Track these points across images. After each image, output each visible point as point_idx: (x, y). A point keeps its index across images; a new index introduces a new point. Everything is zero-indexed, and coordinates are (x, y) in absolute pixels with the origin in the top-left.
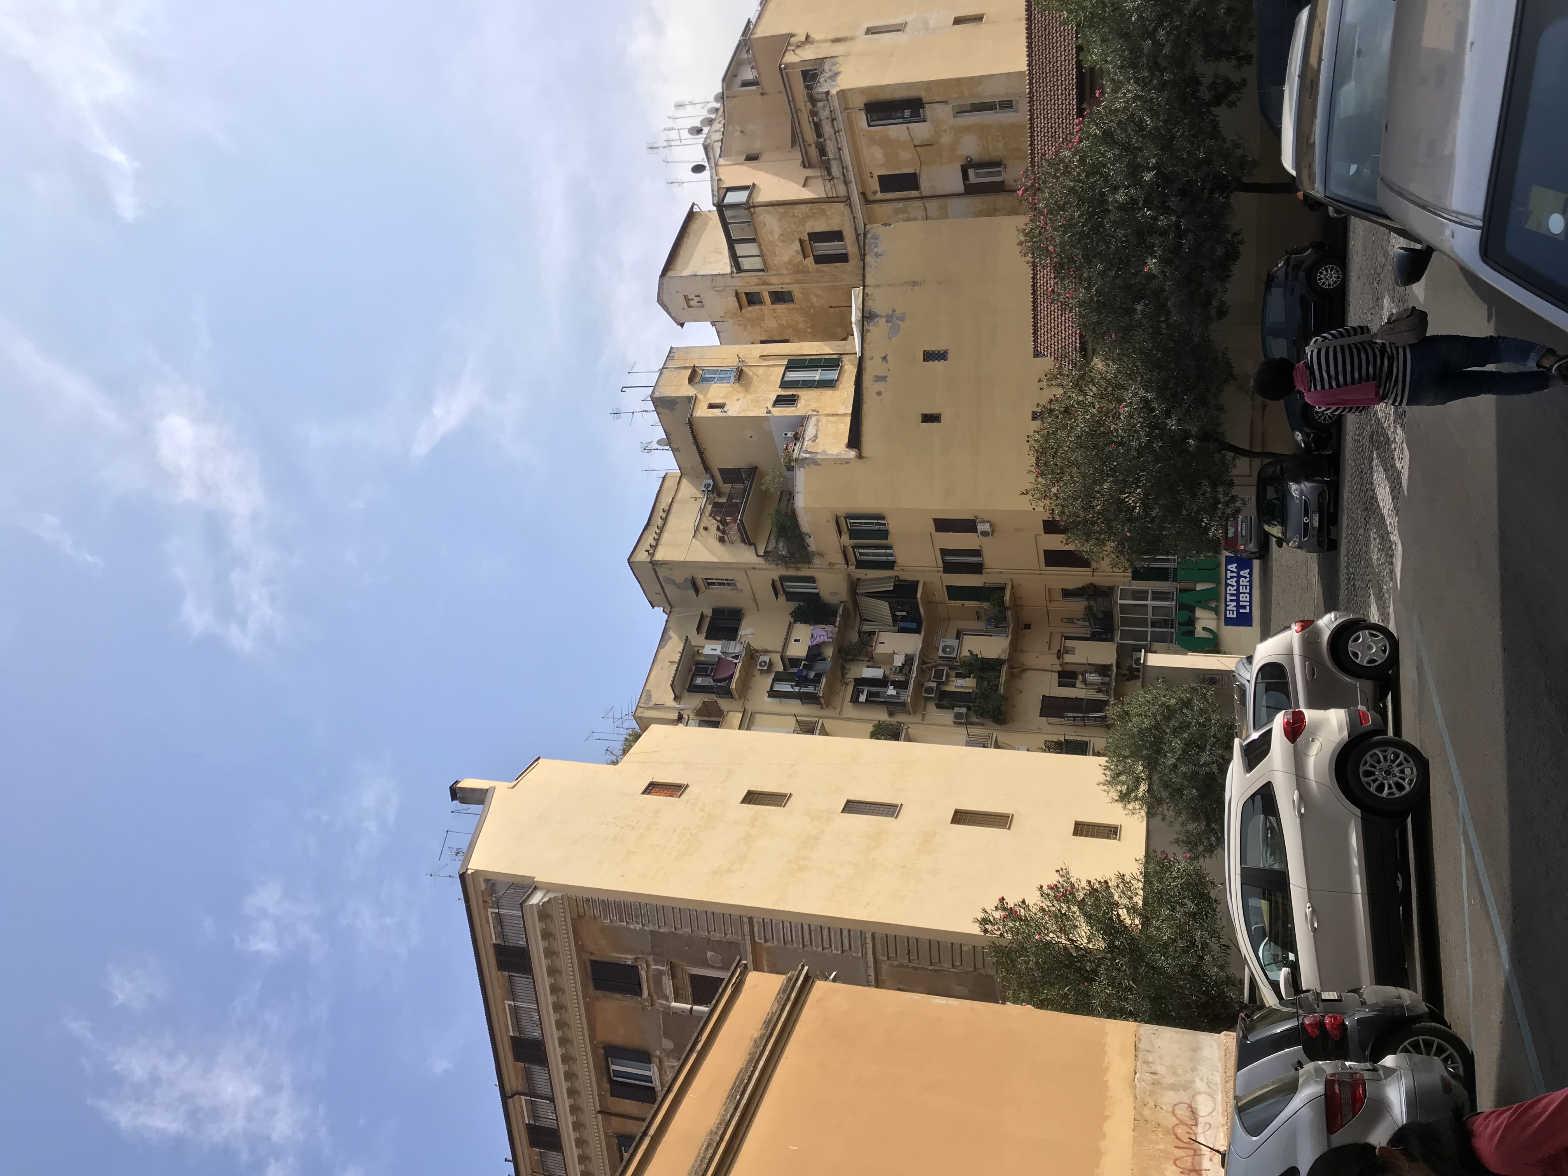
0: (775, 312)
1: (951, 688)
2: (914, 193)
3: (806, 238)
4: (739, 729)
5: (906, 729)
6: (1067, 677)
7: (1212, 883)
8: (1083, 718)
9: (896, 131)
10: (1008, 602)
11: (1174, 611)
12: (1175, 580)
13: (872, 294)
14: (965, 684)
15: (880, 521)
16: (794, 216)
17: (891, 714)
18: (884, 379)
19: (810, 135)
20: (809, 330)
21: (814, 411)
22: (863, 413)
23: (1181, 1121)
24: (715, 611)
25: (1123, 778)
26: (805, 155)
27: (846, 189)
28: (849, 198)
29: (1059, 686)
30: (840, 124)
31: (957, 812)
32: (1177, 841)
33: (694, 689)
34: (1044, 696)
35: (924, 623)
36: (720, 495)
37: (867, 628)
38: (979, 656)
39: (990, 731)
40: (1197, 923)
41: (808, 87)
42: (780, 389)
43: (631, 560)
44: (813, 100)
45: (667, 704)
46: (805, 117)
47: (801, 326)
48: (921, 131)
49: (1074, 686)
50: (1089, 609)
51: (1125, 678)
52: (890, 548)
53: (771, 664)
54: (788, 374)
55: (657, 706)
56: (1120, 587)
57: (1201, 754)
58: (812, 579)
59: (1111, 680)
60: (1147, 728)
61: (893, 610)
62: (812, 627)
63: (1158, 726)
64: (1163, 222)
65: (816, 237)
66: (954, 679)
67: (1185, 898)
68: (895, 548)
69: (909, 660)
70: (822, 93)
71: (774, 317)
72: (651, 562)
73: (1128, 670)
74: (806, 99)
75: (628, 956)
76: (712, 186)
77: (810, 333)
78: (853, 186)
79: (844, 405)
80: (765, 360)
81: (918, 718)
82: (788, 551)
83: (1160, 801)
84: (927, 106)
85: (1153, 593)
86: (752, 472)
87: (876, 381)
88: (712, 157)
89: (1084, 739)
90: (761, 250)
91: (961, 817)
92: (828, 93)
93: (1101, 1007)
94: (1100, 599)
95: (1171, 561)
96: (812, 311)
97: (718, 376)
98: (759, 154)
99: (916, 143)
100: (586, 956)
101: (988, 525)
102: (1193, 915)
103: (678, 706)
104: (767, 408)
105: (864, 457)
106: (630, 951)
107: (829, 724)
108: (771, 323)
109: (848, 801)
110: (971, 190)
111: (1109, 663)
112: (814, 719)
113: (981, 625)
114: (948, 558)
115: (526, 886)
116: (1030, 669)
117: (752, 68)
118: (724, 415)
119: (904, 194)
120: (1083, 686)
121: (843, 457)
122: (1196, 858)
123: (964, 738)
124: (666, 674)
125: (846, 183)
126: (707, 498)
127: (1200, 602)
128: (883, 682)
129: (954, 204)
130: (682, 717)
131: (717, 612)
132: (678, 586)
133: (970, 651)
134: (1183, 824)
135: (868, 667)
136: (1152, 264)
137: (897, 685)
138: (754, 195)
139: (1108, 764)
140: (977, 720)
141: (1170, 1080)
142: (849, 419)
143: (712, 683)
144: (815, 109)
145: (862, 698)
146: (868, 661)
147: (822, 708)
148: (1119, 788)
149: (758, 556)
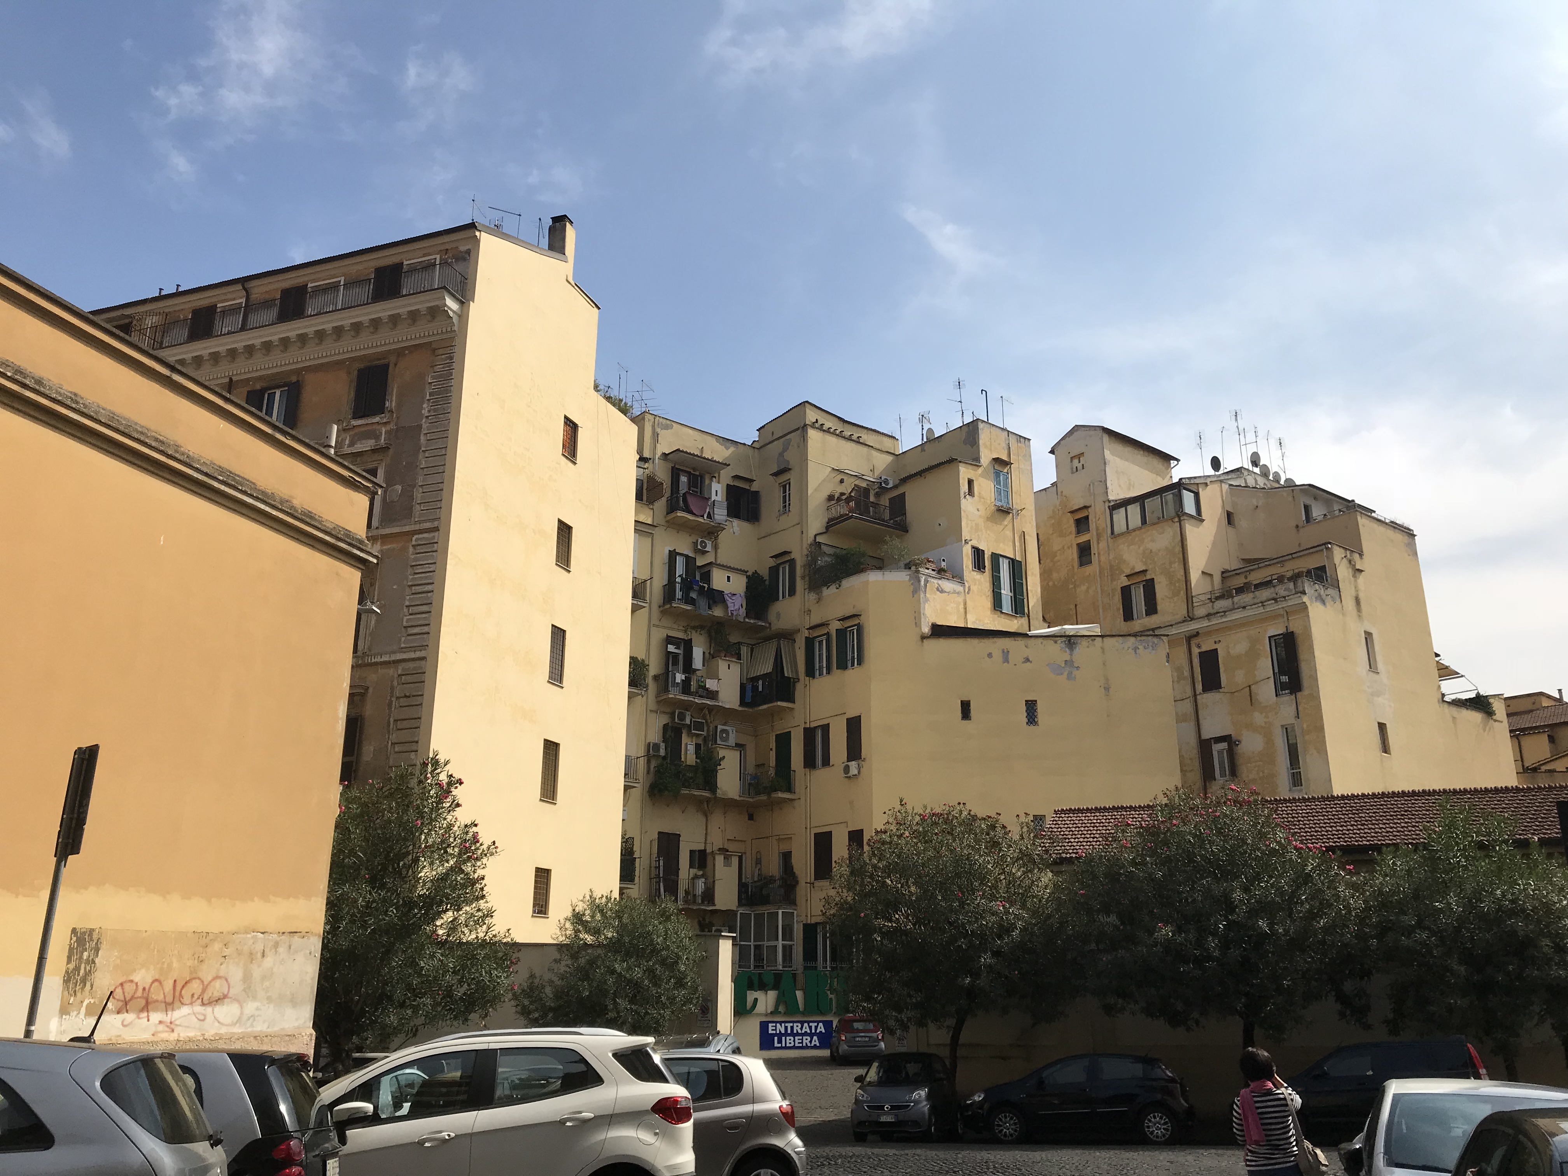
0: (1068, 548)
1: (685, 739)
2: (1199, 687)
3: (1148, 577)
4: (635, 521)
5: (641, 694)
6: (700, 859)
7: (486, 1015)
8: (658, 876)
9: (1265, 666)
10: (775, 796)
11: (773, 968)
12: (806, 968)
13: (1094, 645)
14: (689, 753)
15: (856, 660)
16: (1171, 563)
17: (656, 678)
18: (1006, 660)
19: (1256, 577)
20: (1051, 584)
21: (969, 590)
22: (969, 639)
23: (207, 985)
24: (757, 493)
25: (598, 917)
26: (1236, 573)
27: (1201, 615)
28: (1192, 619)
29: (691, 851)
30: (1271, 607)
31: (557, 745)
32: (532, 976)
33: (675, 474)
34: (679, 835)
35: (751, 710)
36: (877, 495)
37: (744, 650)
38: (719, 767)
39: (641, 780)
40: (441, 1000)
41: (1309, 572)
42: (990, 554)
43: (806, 404)
44: (1296, 577)
45: (658, 445)
46: (1277, 570)
47: (1055, 575)
48: (1266, 691)
49: (691, 866)
50: (772, 880)
51: (701, 919)
52: (828, 672)
53: (704, 553)
54: (1006, 561)
55: (656, 435)
56: (795, 912)
57: (627, 999)
58: (792, 592)
59: (699, 904)
60: (652, 940)
61: (764, 677)
62: (743, 594)
63: (655, 952)
64: (1212, 943)
65: (1150, 587)
66: (694, 743)
67: (469, 985)
68: (829, 677)
69: (713, 695)
70: (1303, 587)
71: (1063, 547)
72: (805, 425)
73: (710, 922)
74: (1296, 571)
75: (394, 404)
76: (1200, 477)
77: (1048, 584)
78: (1205, 623)
79: (976, 620)
80: (1020, 537)
81: (652, 705)
82: (822, 567)
83: (575, 956)
84: (1293, 697)
85: (791, 946)
86: (903, 528)
87: (1003, 652)
88: (1230, 477)
89: (637, 879)
90: (1134, 530)
91: (551, 749)
92: (1304, 593)
93: (341, 895)
94: (782, 891)
95: (824, 962)
96: (1071, 586)
97: (1002, 488)
98: (1234, 525)
99: (1253, 687)
100: (392, 359)
101: (856, 772)
102: (449, 993)
103: (657, 457)
104: (971, 540)
105: (923, 642)
106: (399, 405)
107: (643, 613)
108: (1057, 544)
109: (564, 631)
110: (1205, 746)
111: (716, 902)
112: (648, 599)
113: (751, 769)
114: (819, 733)
115: (464, 293)
116: (707, 820)
117: (1325, 515)
118: (962, 495)
119: (1198, 677)
120: (691, 876)
121: (922, 620)
122: (515, 997)
123: (634, 754)
124: (690, 443)
125: (1209, 616)
126: (874, 482)
127: (784, 995)
128: (688, 668)
129: (1189, 728)
130: (646, 462)
131: (755, 496)
132: (781, 454)
133: (724, 757)
134: (551, 982)
135: (704, 653)
136: (1166, 931)
137: (686, 683)
138: (1193, 521)
139: (613, 899)
140: (652, 767)
141: (257, 972)
142: (961, 625)
143: (682, 492)
144: (1286, 581)
145: (671, 648)
146: (710, 653)
147: (660, 607)
148: (588, 912)
149: (815, 536)
